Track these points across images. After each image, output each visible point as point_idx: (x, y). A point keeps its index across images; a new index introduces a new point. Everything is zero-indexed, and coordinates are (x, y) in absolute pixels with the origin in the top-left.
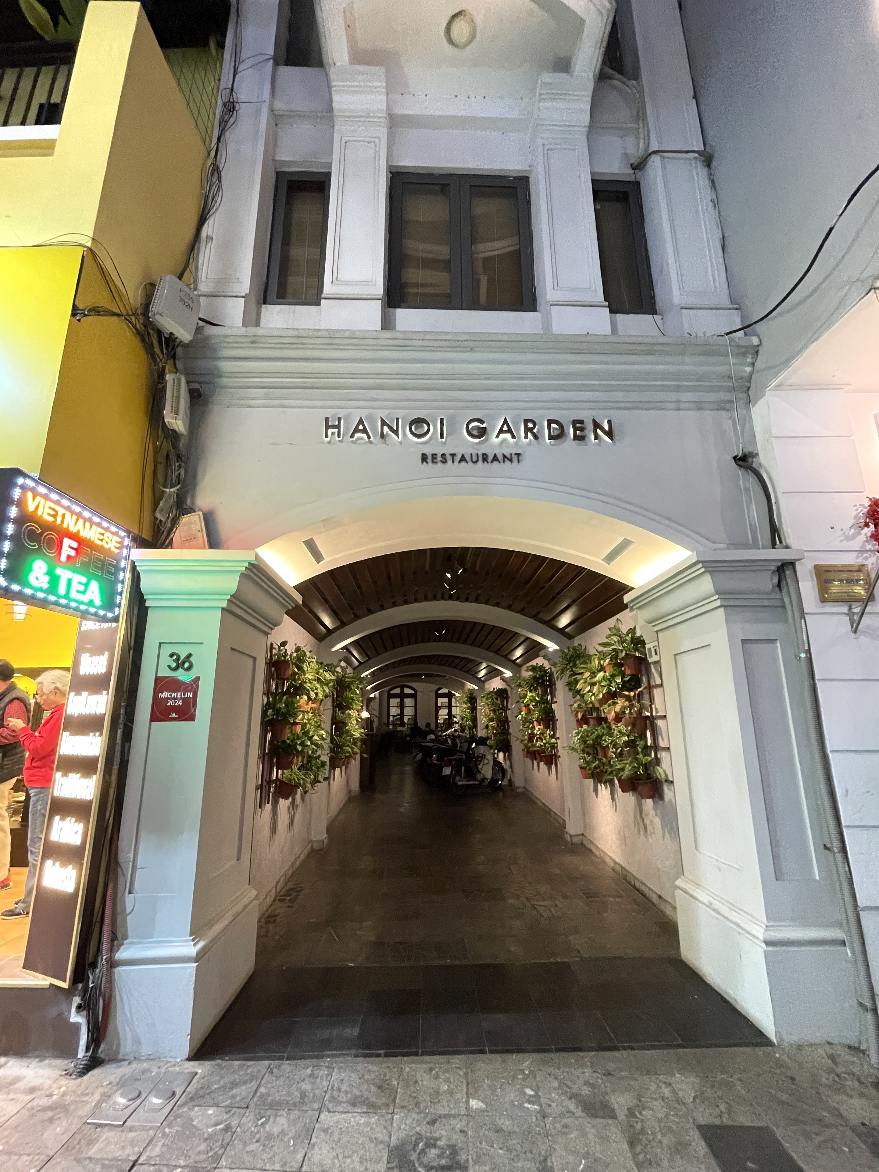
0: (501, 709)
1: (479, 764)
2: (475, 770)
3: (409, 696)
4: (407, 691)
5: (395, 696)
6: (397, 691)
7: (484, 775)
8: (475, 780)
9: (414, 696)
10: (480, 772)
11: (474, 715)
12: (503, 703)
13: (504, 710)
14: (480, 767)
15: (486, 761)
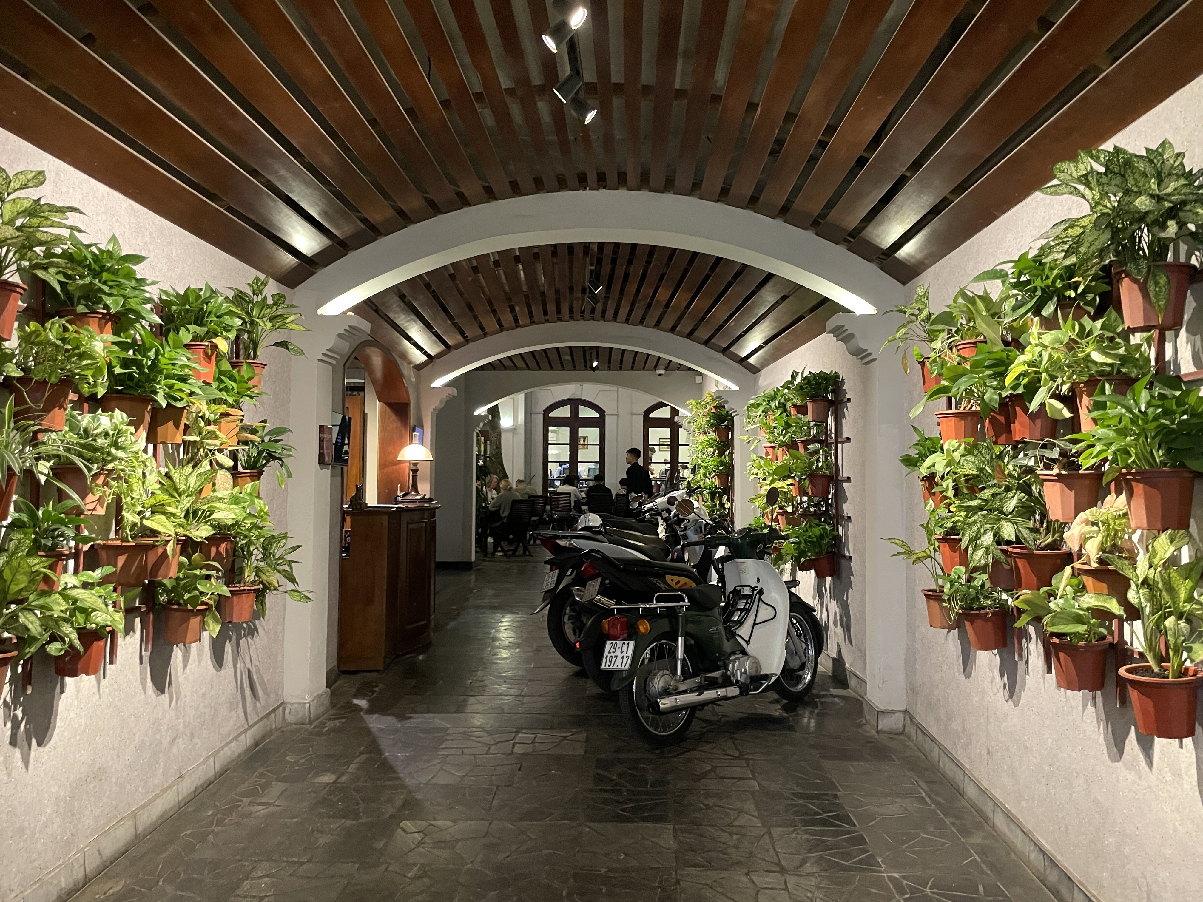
0: (815, 440)
1: (740, 623)
2: (727, 646)
3: (589, 423)
4: (585, 412)
5: (560, 422)
6: (564, 412)
7: (756, 664)
8: (727, 682)
9: (599, 423)
10: (744, 653)
11: (727, 460)
12: (821, 422)
13: (825, 443)
14: (744, 631)
15: (764, 613)
